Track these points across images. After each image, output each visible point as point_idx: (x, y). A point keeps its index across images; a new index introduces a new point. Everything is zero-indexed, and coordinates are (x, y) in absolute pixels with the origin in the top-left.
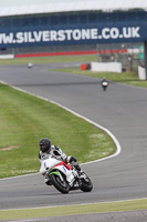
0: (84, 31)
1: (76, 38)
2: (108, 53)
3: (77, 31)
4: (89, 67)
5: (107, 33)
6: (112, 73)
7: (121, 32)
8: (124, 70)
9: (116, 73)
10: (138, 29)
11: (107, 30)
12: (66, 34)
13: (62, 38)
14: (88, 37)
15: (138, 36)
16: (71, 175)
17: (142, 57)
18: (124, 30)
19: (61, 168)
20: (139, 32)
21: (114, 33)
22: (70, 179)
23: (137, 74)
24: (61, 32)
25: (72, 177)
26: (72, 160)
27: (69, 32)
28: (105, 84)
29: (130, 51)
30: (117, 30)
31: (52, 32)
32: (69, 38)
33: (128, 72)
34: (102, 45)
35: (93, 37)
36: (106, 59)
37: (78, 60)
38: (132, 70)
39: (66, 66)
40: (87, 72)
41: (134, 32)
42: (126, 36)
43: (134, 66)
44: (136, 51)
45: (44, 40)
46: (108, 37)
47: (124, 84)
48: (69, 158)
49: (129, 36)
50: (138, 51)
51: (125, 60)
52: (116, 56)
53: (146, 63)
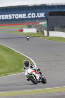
0: (20, 15)
1: (16, 18)
2: (31, 24)
3: (17, 15)
4: (22, 30)
5: (30, 16)
6: (32, 33)
7: (36, 15)
8: (37, 32)
9: (34, 33)
10: (44, 13)
11: (30, 14)
12: (12, 16)
13: (10, 18)
14: (22, 17)
15: (44, 16)
17: (46, 26)
18: (38, 14)
19: (34, 73)
20: (44, 15)
21: (33, 15)
22: (38, 78)
23: (44, 33)
24: (10, 15)
25: (39, 77)
26: (39, 70)
27: (13, 15)
28: (28, 38)
29: (40, 23)
31: (6, 15)
32: (13, 18)
33: (39, 33)
34: (28, 21)
35: (24, 17)
36: (30, 27)
37: (18, 27)
38: (41, 31)
39: (12, 30)
40: (21, 33)
41: (42, 15)
42: (39, 17)
43: (42, 30)
44: (43, 23)
45: (3, 19)
46: (30, 17)
48: (37, 69)
49: (40, 17)
50: (44, 23)
51: (38, 27)
52: (34, 25)
53: (48, 29)
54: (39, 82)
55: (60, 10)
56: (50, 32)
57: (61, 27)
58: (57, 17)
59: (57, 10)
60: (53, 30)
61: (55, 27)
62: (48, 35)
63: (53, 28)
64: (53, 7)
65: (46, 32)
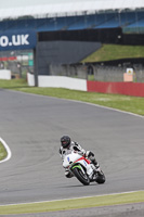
6: (1, 81)
8: (13, 77)
9: (5, 80)
10: (27, 36)
15: (27, 43)
16: (90, 169)
17: (31, 64)
18: (14, 37)
19: (82, 162)
20: (28, 40)
22: (90, 172)
23: (26, 80)
26: (91, 154)
29: (19, 58)
30: (6, 38)
33: (17, 79)
38: (21, 76)
41: (23, 40)
42: (15, 44)
43: (23, 73)
44: (25, 58)
47: (14, 91)
49: (18, 43)
50: (27, 58)
51: (14, 67)
52: (6, 63)
53: (35, 70)
54: (92, 180)
55: (62, 28)
56: (40, 78)
57: (65, 66)
58: (57, 43)
59: (56, 29)
60: (47, 73)
61: (51, 67)
62: (36, 84)
63: (48, 67)
64: (47, 21)
65: (31, 78)
